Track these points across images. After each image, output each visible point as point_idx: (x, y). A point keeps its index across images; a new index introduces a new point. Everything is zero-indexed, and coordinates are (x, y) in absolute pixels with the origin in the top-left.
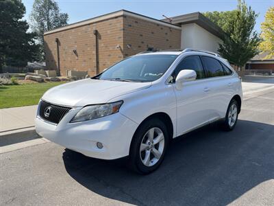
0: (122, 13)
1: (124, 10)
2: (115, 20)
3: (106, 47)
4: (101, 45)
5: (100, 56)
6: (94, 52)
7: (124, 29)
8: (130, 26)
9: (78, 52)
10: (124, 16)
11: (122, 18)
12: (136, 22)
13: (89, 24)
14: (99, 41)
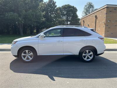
0: (106, 6)
1: (107, 5)
2: (103, 10)
3: (99, 22)
4: (97, 22)
5: (96, 27)
6: (95, 25)
7: (106, 14)
8: (111, 11)
9: (89, 25)
10: (107, 7)
11: (106, 8)
12: (115, 9)
13: (94, 13)
14: (97, 20)
